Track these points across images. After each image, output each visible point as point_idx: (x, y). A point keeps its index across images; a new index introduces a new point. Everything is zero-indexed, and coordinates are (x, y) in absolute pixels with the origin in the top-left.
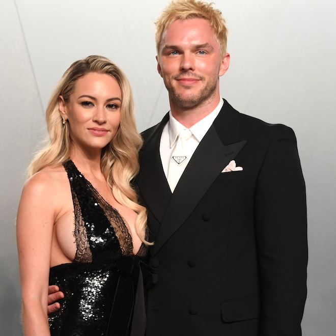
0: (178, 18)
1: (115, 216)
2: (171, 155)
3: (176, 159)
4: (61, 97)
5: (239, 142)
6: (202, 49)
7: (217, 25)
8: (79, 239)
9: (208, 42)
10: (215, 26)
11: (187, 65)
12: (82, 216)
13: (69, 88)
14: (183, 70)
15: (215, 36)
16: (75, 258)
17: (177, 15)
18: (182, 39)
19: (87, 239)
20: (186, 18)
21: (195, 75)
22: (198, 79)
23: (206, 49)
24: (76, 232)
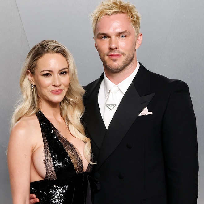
0: (106, 14)
1: (71, 148)
2: (106, 104)
3: (109, 106)
4: (29, 71)
5: (150, 94)
6: (123, 35)
7: (132, 17)
8: (48, 165)
9: (126, 29)
10: (131, 17)
11: (113, 46)
12: (49, 150)
13: (33, 66)
14: (111, 49)
15: (131, 24)
16: (46, 177)
17: (105, 13)
18: (109, 28)
19: (53, 165)
20: (112, 14)
21: (119, 52)
22: (121, 54)
23: (126, 34)
24: (46, 161)
